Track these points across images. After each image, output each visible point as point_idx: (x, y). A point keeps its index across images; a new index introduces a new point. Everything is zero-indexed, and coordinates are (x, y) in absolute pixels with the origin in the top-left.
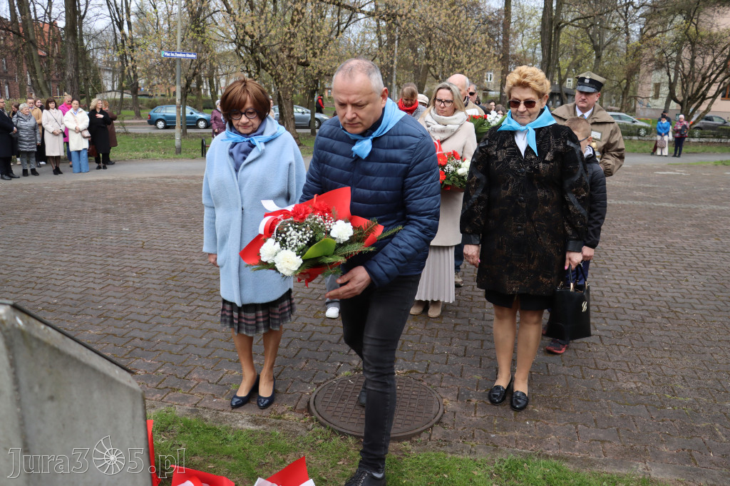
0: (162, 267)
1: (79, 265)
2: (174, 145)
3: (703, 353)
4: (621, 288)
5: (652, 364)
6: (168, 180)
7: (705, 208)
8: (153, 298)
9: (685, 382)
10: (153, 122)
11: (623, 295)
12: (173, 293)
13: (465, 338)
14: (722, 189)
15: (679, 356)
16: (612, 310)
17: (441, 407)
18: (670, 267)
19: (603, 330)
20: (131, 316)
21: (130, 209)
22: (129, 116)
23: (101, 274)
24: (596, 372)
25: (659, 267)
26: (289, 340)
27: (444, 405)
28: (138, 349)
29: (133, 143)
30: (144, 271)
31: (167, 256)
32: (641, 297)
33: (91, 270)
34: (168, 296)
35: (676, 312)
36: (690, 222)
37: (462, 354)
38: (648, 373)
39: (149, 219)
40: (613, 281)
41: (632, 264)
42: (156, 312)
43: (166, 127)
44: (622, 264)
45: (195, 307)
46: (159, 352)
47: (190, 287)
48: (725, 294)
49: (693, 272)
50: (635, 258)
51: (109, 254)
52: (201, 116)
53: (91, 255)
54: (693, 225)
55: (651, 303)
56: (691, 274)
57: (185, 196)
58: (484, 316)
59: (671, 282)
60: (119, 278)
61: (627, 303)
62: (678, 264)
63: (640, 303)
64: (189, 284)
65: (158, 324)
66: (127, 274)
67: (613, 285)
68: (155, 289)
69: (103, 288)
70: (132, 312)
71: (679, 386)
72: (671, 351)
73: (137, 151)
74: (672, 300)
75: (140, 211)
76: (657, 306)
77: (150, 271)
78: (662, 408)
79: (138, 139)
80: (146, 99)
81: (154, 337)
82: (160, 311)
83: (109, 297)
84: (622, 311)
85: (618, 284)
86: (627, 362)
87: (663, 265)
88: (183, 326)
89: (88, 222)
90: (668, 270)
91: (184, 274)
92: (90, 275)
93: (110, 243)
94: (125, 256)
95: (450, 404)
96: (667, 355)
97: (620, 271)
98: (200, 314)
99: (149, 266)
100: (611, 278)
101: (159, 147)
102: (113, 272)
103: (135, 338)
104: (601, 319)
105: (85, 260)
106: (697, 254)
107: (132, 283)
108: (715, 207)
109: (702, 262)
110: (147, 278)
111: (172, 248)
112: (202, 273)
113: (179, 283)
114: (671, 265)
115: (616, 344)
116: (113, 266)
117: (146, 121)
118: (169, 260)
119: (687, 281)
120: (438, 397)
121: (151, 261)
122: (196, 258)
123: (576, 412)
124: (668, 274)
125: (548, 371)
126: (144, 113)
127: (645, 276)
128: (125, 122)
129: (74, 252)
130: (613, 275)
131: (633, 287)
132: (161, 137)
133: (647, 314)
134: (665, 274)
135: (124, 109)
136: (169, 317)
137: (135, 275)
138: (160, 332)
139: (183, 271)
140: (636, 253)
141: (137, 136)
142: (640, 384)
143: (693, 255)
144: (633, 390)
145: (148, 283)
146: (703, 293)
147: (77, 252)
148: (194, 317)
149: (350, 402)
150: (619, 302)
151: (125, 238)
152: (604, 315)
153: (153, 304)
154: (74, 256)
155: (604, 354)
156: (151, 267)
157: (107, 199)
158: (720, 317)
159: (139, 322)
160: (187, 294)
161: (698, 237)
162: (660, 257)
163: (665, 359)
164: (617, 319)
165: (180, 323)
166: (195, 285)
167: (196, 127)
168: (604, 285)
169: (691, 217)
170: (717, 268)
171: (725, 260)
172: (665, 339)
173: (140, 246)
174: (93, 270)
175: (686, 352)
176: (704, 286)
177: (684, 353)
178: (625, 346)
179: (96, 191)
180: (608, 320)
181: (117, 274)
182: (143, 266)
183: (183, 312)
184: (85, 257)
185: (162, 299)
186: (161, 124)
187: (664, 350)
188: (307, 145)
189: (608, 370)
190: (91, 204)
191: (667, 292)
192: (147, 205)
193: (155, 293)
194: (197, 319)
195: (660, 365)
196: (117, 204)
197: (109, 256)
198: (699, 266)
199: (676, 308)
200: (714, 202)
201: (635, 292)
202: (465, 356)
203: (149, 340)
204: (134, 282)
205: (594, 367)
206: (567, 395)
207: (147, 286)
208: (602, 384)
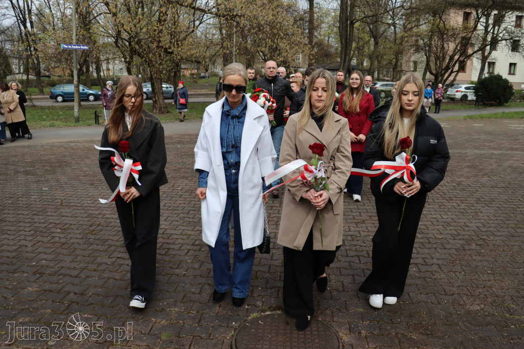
0: (81, 223)
1: (10, 224)
2: (73, 116)
3: (517, 274)
4: (438, 221)
5: (484, 287)
6: (73, 144)
7: (472, 152)
8: (78, 252)
9: (514, 301)
10: (54, 97)
11: (442, 228)
12: (95, 246)
13: (339, 274)
14: (477, 137)
15: (501, 278)
16: (439, 241)
17: (340, 341)
18: (466, 202)
19: (439, 259)
20: (63, 271)
21: (46, 171)
22: (34, 92)
23: (30, 231)
24: (446, 297)
25: (459, 202)
26: (200, 286)
27: (342, 339)
28: (74, 304)
29: (40, 114)
30: (67, 226)
31: (83, 211)
32: (456, 228)
33: (21, 228)
34: (91, 250)
35: (484, 239)
36: (465, 164)
37: (341, 289)
38: (485, 295)
39: (63, 179)
40: (431, 216)
41: (439, 201)
42: (83, 265)
43: (64, 101)
44: (432, 201)
45: (115, 259)
46: (93, 306)
47: (108, 240)
48: (512, 222)
49: (483, 205)
50: (439, 196)
51: (35, 212)
52: (91, 92)
53: (19, 214)
54: (468, 167)
55: (464, 233)
56: (482, 207)
57: (88, 158)
58: (347, 253)
59: (471, 214)
60: (46, 235)
61: (447, 234)
62: (471, 199)
63: (456, 233)
64: (106, 237)
65: (87, 277)
66: (53, 230)
67: (432, 219)
68: (79, 244)
69: (34, 244)
70: (62, 267)
71: (512, 306)
72: (493, 274)
73: (44, 120)
74: (477, 229)
75: (55, 173)
76: (469, 235)
77: (72, 226)
78: (506, 327)
79: (43, 111)
80: (46, 79)
81: (86, 289)
82: (86, 265)
83: (40, 253)
84: (445, 241)
85: (435, 218)
86: (466, 286)
87: (460, 200)
88: (109, 278)
89: (13, 183)
90: (465, 205)
91: (100, 228)
92: (21, 233)
93: (33, 203)
94: (49, 214)
95: (346, 338)
96: (492, 278)
97: (432, 207)
98: (121, 265)
99: (70, 222)
100: (428, 213)
101: (61, 117)
102: (41, 229)
103: (69, 293)
104: (433, 250)
105: (15, 219)
106: (480, 190)
107: (58, 239)
108: (477, 151)
109: (486, 196)
110: (70, 233)
111: (86, 205)
112: (115, 227)
113: (98, 237)
114: (466, 200)
115: (452, 271)
116: (39, 223)
117: (48, 96)
118: (86, 215)
119: (481, 212)
120: (334, 331)
121: (71, 217)
122: (108, 212)
123: (444, 336)
124: (466, 207)
125: (411, 300)
126: (47, 90)
127: (452, 210)
128: (32, 97)
129: (4, 212)
130: (429, 211)
131: (447, 220)
132: (62, 108)
133: (464, 242)
134: (465, 207)
135: (30, 87)
136: (95, 270)
137: (59, 230)
138: (90, 285)
139: (99, 225)
140: (438, 191)
141: (42, 108)
142: (482, 306)
143: (478, 191)
144: (480, 312)
145: (72, 238)
146: (497, 222)
147: (6, 211)
148: (117, 268)
149: (265, 343)
150: (441, 234)
151: (45, 197)
152: (435, 246)
153: (79, 258)
154: (5, 216)
155: (447, 281)
156: (72, 222)
157: (26, 162)
158: (516, 241)
159: (71, 276)
160: (106, 247)
161: (475, 176)
162: (456, 194)
163: (492, 282)
164: (445, 249)
165: (106, 276)
166: (111, 238)
167: (88, 100)
168: (426, 220)
169: (465, 160)
170: (498, 200)
171: (501, 194)
172: (485, 264)
173: (59, 203)
174: (23, 228)
175: (505, 274)
176: (495, 216)
177: (503, 275)
178: (460, 272)
179: (15, 156)
180: (439, 250)
181: (44, 230)
182: (65, 222)
183: (106, 264)
184: (14, 216)
185: (87, 253)
186: (60, 99)
187: (488, 273)
188: (173, 112)
189: (455, 295)
190: (13, 167)
191: (471, 222)
192: (59, 167)
193: (79, 248)
194: (119, 271)
195: (490, 287)
196: (34, 166)
197: (35, 214)
198: (485, 200)
199: (483, 236)
200: (475, 147)
201: (449, 224)
202: (344, 291)
203: (82, 294)
204: (59, 238)
205: (444, 293)
206: (433, 321)
207: (71, 241)
208: (455, 308)
